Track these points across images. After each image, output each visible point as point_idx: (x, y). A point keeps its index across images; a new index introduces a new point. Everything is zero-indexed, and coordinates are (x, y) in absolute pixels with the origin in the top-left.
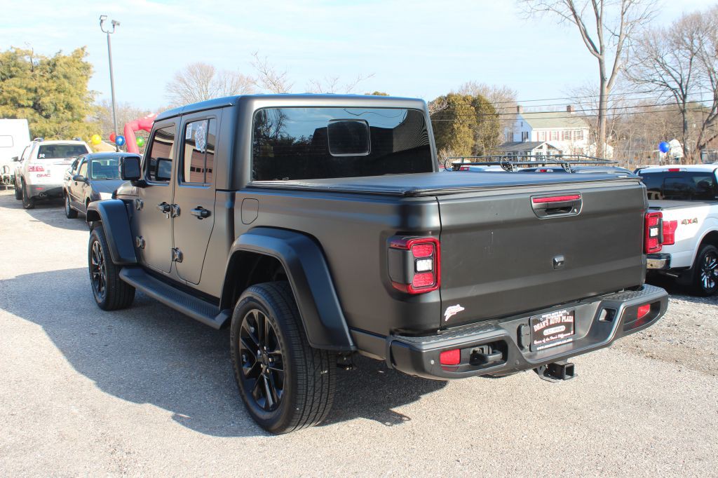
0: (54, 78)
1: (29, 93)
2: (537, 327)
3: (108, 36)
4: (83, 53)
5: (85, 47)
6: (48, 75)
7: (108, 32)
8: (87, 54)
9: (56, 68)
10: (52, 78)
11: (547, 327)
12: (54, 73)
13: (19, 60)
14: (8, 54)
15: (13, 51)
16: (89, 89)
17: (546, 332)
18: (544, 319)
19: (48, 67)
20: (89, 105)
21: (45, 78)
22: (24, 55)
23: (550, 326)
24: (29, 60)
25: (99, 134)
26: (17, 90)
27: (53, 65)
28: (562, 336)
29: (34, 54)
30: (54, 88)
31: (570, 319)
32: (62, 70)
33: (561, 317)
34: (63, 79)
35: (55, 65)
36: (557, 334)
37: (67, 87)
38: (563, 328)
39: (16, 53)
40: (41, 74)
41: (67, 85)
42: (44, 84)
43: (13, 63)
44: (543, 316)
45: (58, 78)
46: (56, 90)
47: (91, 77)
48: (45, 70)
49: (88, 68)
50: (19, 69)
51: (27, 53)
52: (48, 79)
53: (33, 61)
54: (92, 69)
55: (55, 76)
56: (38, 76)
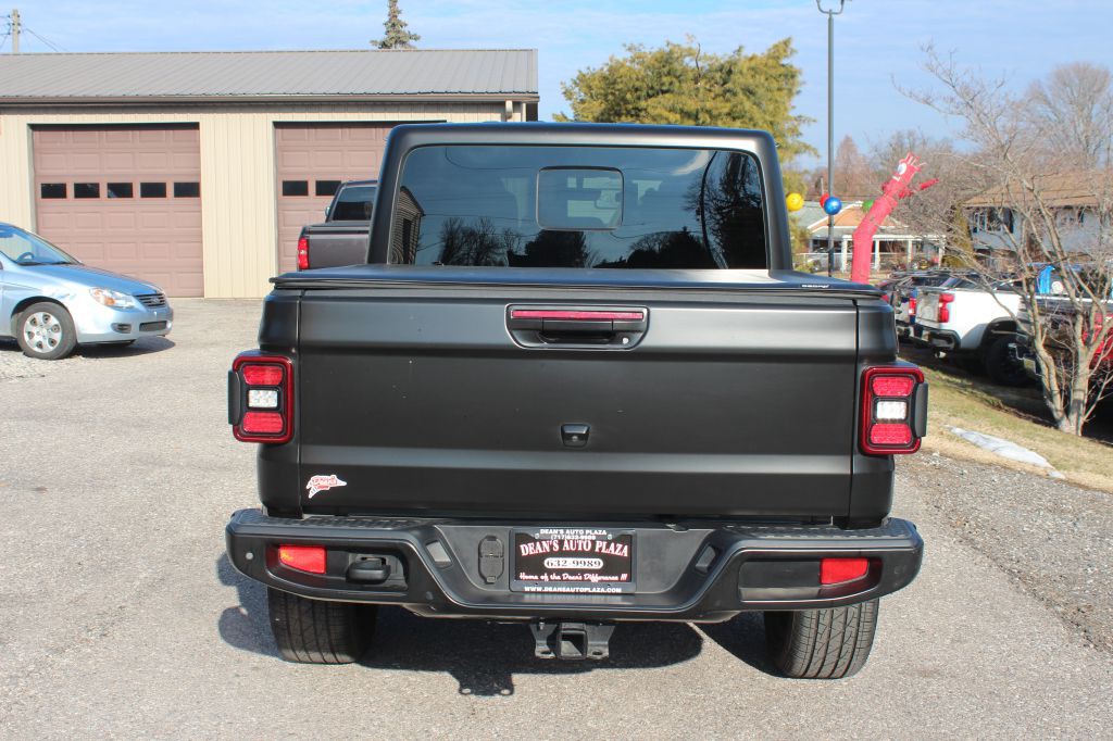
0: (728, 95)
1: (685, 120)
2: (527, 549)
3: (830, 20)
4: (785, 51)
5: (790, 38)
6: (718, 89)
7: (830, 13)
8: (793, 51)
9: (732, 76)
10: (723, 95)
11: (552, 554)
12: (728, 86)
13: (676, 65)
14: (658, 56)
15: (667, 49)
16: (792, 114)
17: (551, 563)
18: (547, 538)
19: (718, 75)
20: (790, 141)
21: (712, 95)
22: (685, 56)
23: (562, 553)
24: (693, 64)
25: (800, 192)
26: (666, 114)
27: (727, 71)
28: (595, 578)
29: (702, 54)
30: (726, 110)
31: (621, 551)
32: (742, 80)
33: (593, 542)
34: (741, 96)
35: (730, 72)
36: (583, 572)
37: (747, 108)
38: (598, 564)
39: (671, 52)
40: (708, 87)
41: (748, 105)
42: (708, 105)
43: (665, 70)
44: (544, 531)
45: (735, 94)
46: (729, 114)
47: (798, 92)
48: (713, 82)
49: (793, 77)
50: (674, 80)
51: (690, 52)
52: (717, 96)
53: (700, 64)
54: (799, 78)
55: (729, 91)
56: (702, 90)
